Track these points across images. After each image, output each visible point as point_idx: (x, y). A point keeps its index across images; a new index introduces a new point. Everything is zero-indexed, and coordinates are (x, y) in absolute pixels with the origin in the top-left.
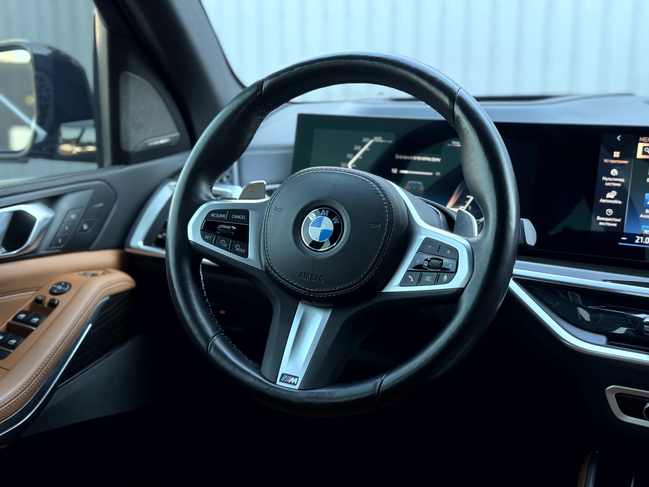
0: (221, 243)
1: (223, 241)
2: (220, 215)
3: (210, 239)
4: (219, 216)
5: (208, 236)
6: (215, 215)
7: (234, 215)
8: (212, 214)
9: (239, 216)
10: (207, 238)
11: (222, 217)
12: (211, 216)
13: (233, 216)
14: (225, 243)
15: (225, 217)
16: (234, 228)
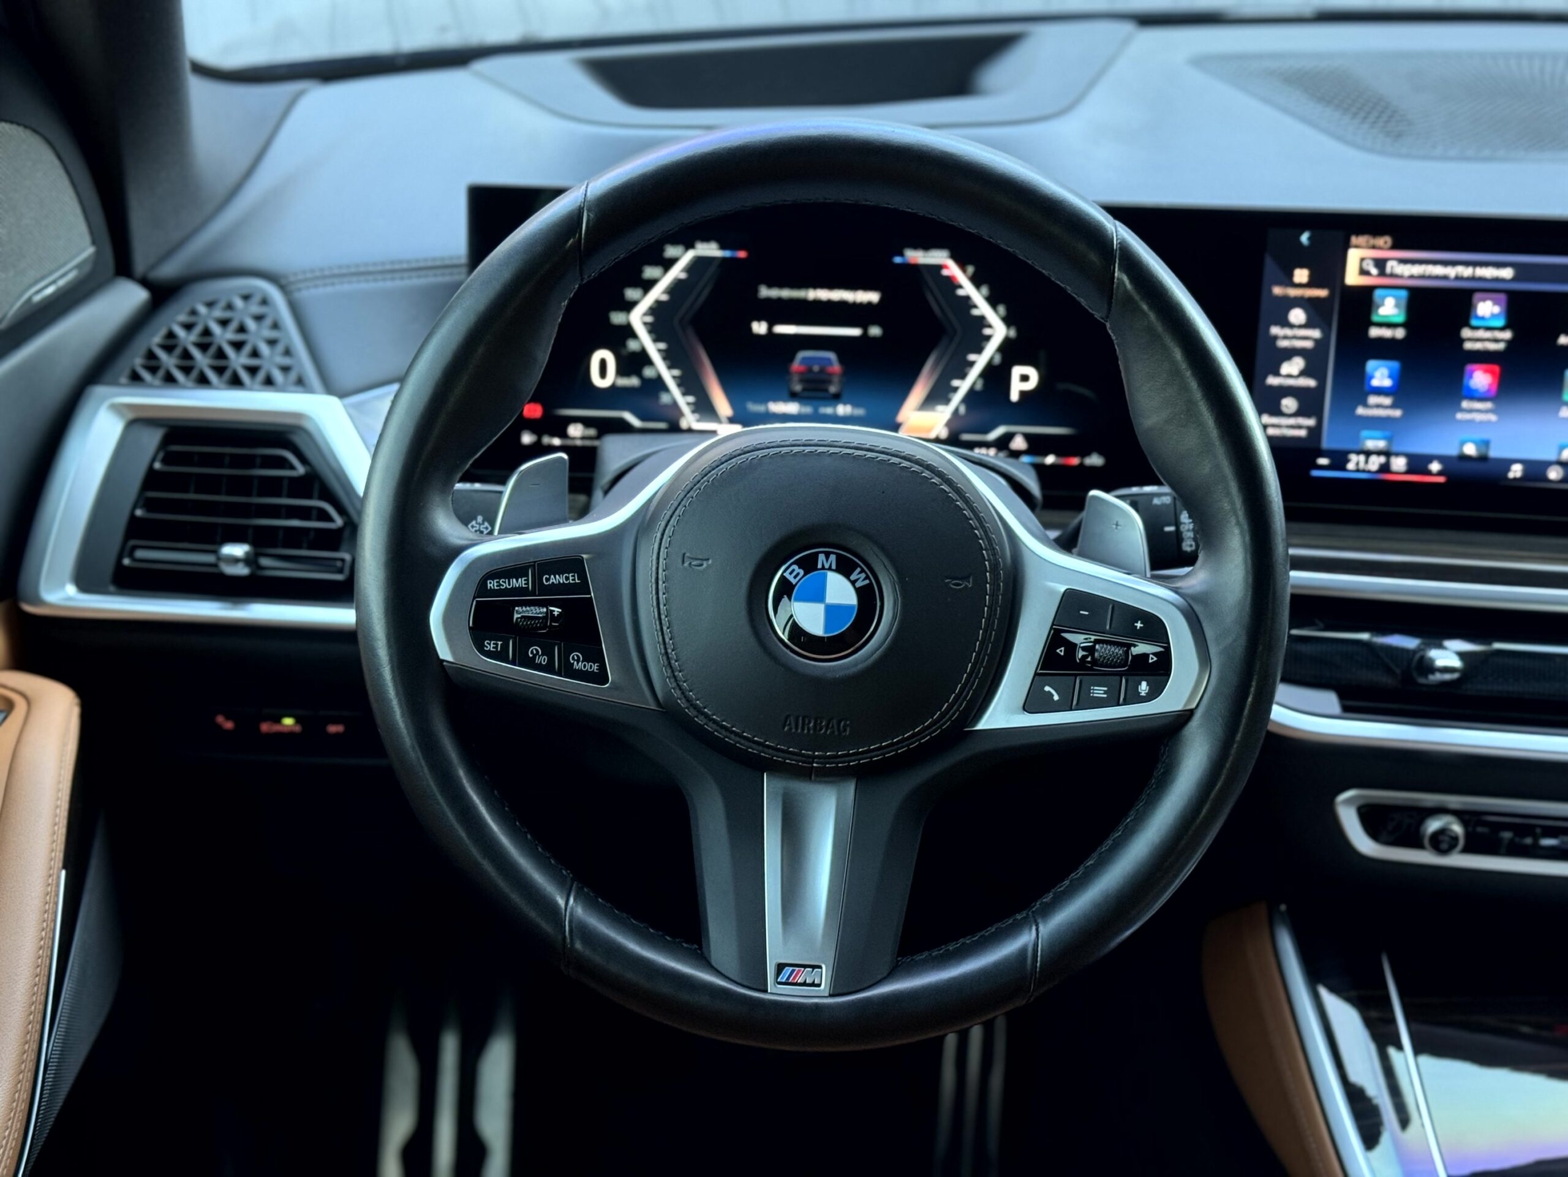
0: (531, 655)
1: (536, 650)
2: (511, 580)
3: (499, 649)
4: (509, 585)
5: (492, 642)
6: (497, 582)
7: (548, 576)
8: (490, 583)
9: (561, 576)
10: (492, 649)
11: (517, 586)
12: (489, 588)
13: (548, 580)
14: (543, 654)
15: (525, 584)
16: (557, 611)
